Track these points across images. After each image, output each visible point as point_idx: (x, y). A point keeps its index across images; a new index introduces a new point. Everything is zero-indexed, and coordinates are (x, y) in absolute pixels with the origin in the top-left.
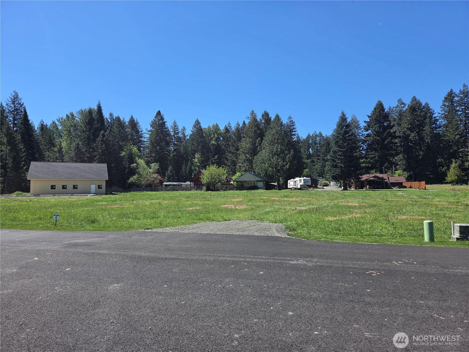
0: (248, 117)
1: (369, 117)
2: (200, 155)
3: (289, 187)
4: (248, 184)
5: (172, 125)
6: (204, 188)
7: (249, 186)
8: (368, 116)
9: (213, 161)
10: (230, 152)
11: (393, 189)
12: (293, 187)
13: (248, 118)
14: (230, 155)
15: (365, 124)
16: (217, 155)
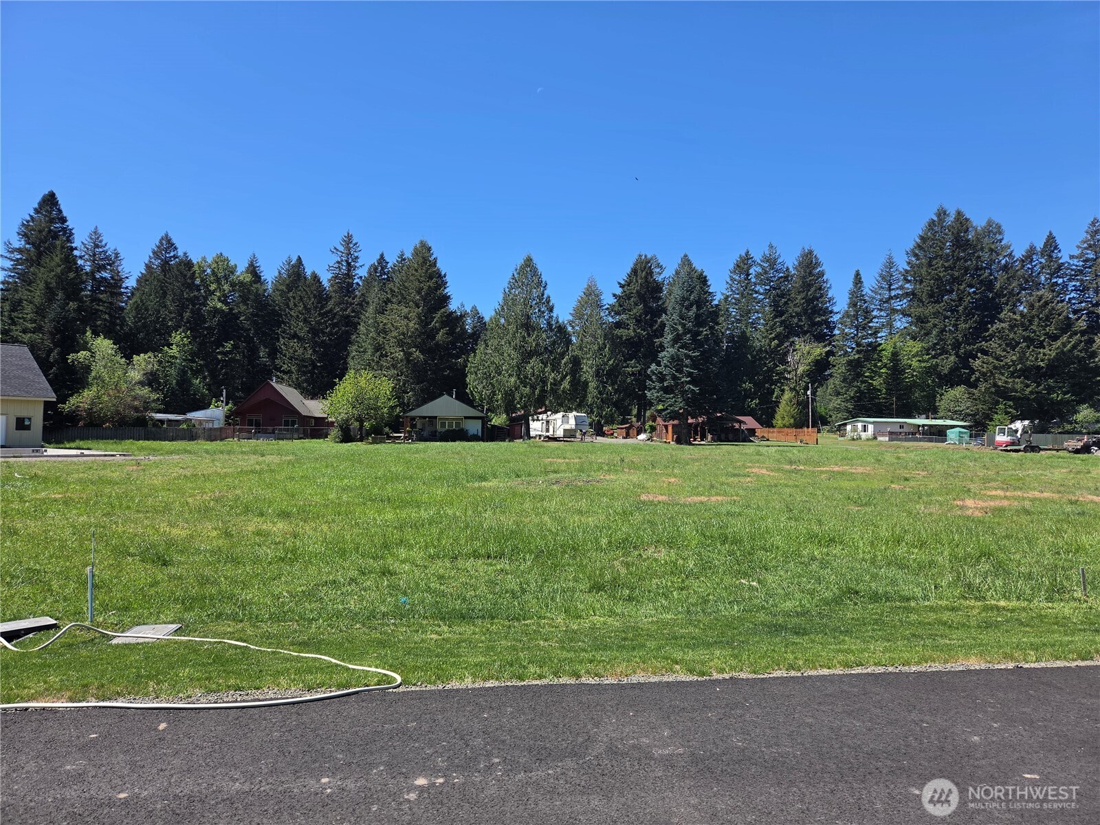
0: (335, 248)
1: (622, 286)
2: (188, 337)
3: (532, 433)
4: (443, 425)
5: (86, 242)
6: (334, 432)
7: (443, 430)
8: (619, 283)
9: (219, 357)
10: (295, 336)
11: (753, 442)
12: (540, 433)
13: (335, 251)
14: (294, 343)
15: (613, 301)
16: (232, 342)
